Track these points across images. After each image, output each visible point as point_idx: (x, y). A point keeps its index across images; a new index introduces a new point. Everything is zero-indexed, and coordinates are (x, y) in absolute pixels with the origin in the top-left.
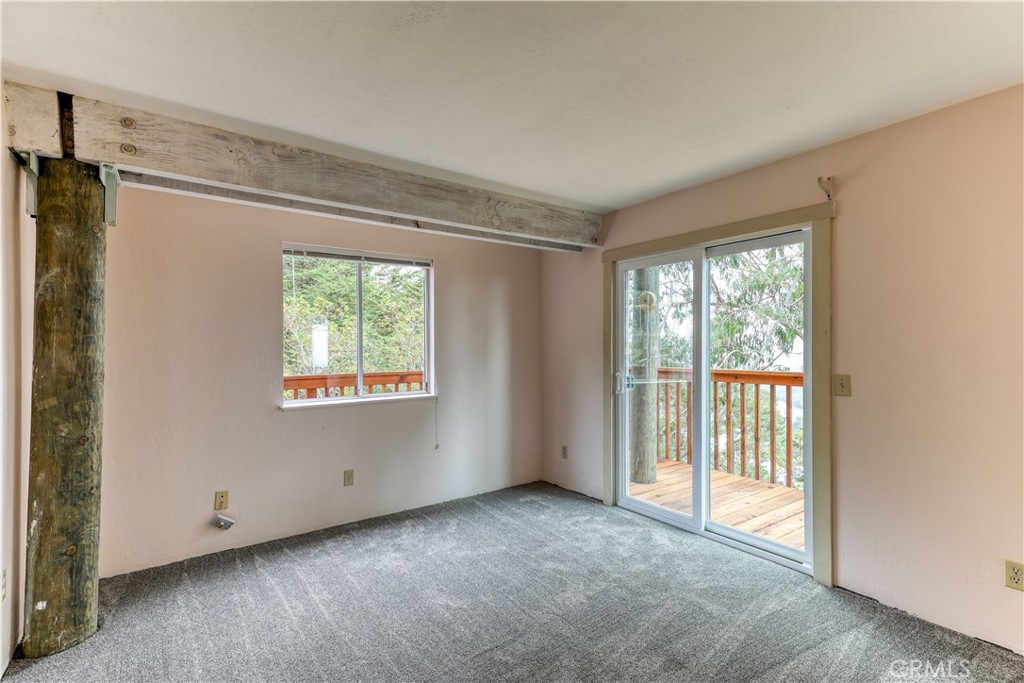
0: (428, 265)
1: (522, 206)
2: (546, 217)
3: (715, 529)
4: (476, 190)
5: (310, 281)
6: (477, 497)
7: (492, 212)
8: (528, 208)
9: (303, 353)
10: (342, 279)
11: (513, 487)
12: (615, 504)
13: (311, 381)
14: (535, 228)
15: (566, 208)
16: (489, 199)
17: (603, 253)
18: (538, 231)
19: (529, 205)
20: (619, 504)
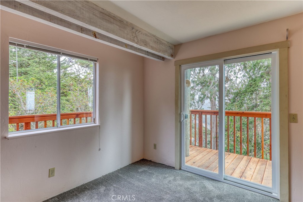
0: (96, 61)
1: (146, 35)
2: (155, 42)
3: (228, 179)
4: (127, 22)
5: (26, 73)
6: (118, 171)
7: (134, 35)
8: (149, 36)
9: (22, 104)
10: (41, 73)
11: (132, 164)
12: (180, 169)
13: (27, 119)
14: (151, 46)
15: (163, 40)
16: (133, 28)
17: (175, 61)
18: (152, 48)
19: (149, 35)
20: (182, 168)
